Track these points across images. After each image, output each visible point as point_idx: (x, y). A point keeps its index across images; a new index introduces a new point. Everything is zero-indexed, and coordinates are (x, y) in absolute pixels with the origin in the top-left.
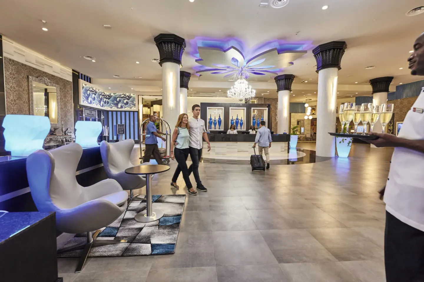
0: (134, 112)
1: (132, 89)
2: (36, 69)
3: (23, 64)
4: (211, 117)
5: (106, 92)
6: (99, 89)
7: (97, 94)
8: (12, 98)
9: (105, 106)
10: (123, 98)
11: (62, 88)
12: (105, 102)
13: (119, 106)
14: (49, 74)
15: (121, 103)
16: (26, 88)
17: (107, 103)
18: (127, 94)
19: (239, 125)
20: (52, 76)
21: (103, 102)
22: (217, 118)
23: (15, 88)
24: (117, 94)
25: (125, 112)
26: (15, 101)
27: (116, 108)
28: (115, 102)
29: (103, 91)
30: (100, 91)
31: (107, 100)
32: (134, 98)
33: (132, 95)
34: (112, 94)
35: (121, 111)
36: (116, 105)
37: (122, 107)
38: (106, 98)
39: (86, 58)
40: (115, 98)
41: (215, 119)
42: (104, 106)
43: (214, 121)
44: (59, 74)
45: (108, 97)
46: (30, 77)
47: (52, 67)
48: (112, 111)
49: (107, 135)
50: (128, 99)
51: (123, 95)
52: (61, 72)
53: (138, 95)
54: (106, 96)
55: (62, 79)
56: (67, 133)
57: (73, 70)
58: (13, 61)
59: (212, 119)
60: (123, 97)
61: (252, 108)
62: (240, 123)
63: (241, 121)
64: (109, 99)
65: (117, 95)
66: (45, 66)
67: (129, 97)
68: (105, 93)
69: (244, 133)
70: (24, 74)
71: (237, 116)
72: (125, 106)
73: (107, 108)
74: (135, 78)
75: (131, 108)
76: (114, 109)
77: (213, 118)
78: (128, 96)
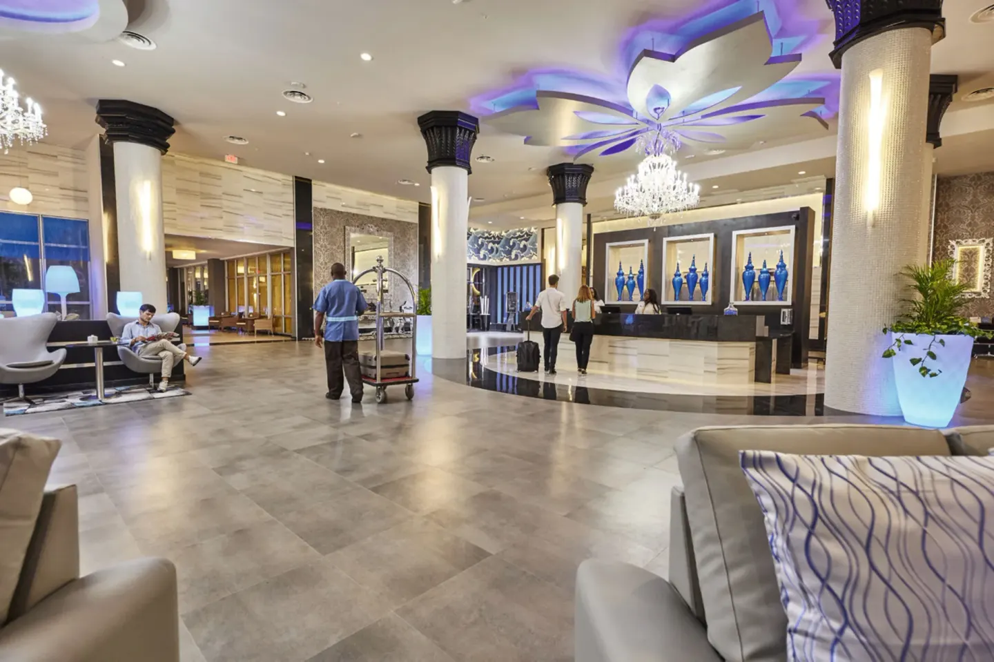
0: (535, 265)
1: (522, 218)
2: (357, 215)
3: (338, 212)
4: (620, 269)
5: (494, 230)
6: (475, 227)
7: (471, 237)
8: (321, 260)
9: (490, 258)
10: (519, 239)
11: (399, 235)
12: (491, 251)
13: (513, 257)
14: (376, 218)
15: (516, 249)
16: (342, 244)
17: (495, 252)
18: (525, 229)
19: (698, 287)
20: (383, 219)
21: (487, 249)
22: (636, 271)
23: (326, 247)
24: (510, 231)
25: (521, 266)
26: (326, 263)
27: (508, 260)
28: (507, 247)
29: (486, 230)
30: (479, 230)
31: (496, 245)
32: (536, 236)
33: (533, 230)
34: (504, 234)
35: (515, 266)
36: (509, 253)
37: (517, 257)
38: (494, 243)
39: (402, 183)
40: (508, 240)
41: (631, 273)
42: (487, 258)
43: (629, 278)
44: (394, 214)
45: (497, 239)
46: (347, 227)
47: (382, 206)
48: (503, 267)
49: (487, 314)
50: (527, 240)
51: (518, 231)
52: (399, 211)
53: (543, 230)
54: (493, 239)
55: (399, 222)
56: (403, 308)
57: (420, 203)
58: (325, 210)
59: (623, 274)
60: (520, 236)
61: (735, 233)
62: (701, 280)
63: (703, 275)
64: (498, 243)
65: (510, 233)
66: (371, 208)
67: (529, 235)
68: (493, 233)
69: (675, 313)
70: (340, 224)
71: (694, 261)
72: (522, 255)
73: (493, 261)
74: (506, 196)
75: (530, 257)
76: (506, 262)
77: (626, 271)
78: (526, 233)
